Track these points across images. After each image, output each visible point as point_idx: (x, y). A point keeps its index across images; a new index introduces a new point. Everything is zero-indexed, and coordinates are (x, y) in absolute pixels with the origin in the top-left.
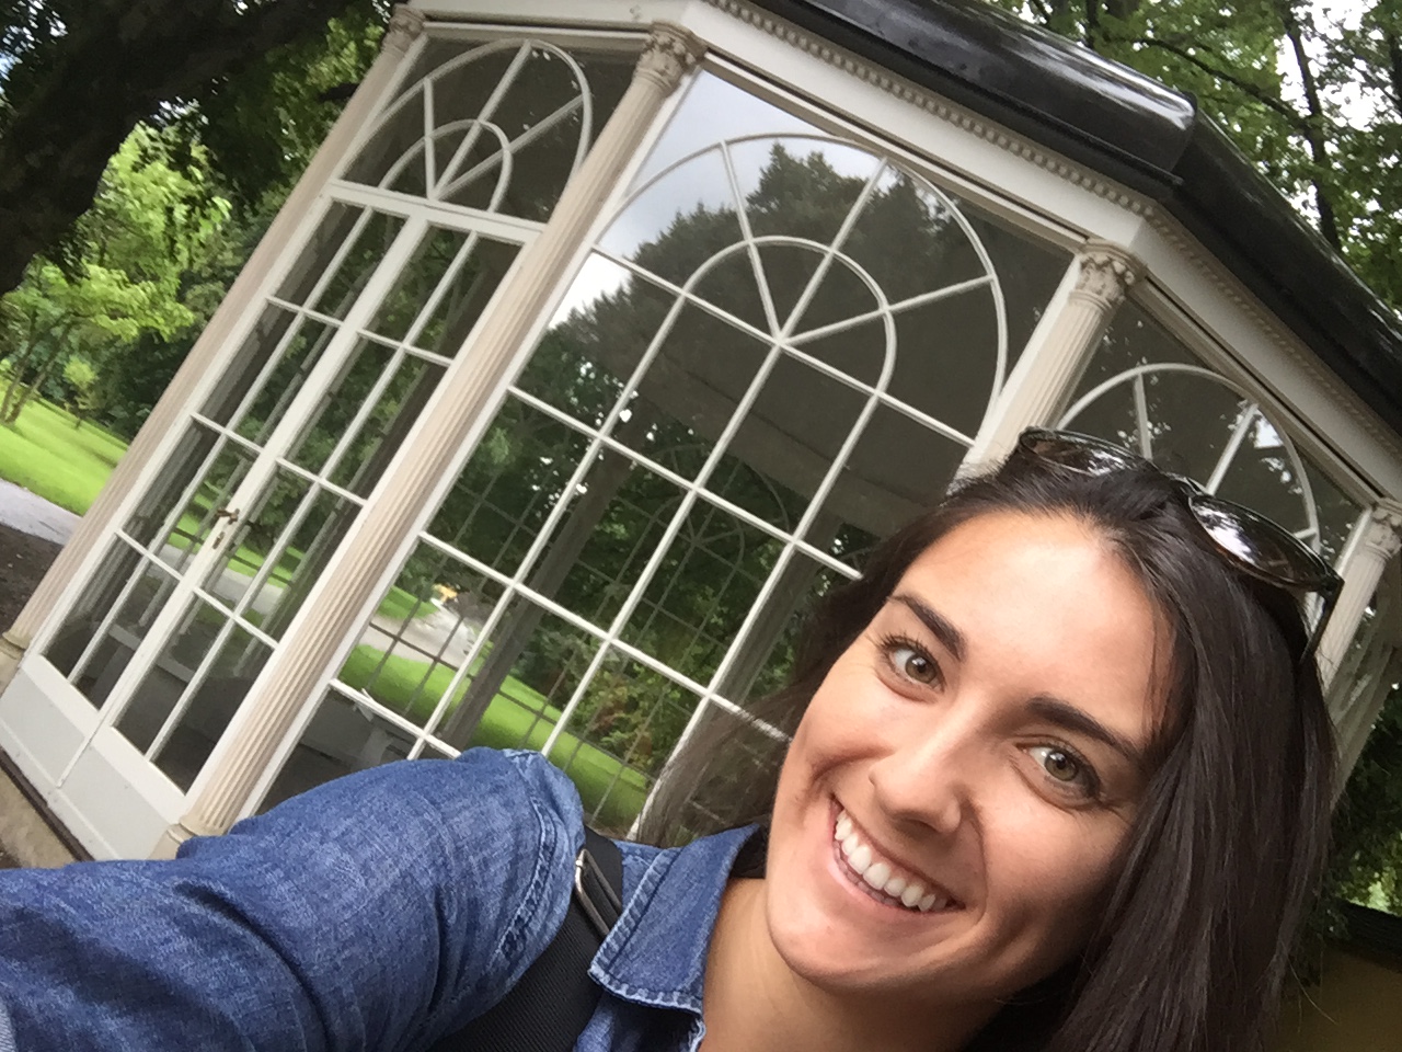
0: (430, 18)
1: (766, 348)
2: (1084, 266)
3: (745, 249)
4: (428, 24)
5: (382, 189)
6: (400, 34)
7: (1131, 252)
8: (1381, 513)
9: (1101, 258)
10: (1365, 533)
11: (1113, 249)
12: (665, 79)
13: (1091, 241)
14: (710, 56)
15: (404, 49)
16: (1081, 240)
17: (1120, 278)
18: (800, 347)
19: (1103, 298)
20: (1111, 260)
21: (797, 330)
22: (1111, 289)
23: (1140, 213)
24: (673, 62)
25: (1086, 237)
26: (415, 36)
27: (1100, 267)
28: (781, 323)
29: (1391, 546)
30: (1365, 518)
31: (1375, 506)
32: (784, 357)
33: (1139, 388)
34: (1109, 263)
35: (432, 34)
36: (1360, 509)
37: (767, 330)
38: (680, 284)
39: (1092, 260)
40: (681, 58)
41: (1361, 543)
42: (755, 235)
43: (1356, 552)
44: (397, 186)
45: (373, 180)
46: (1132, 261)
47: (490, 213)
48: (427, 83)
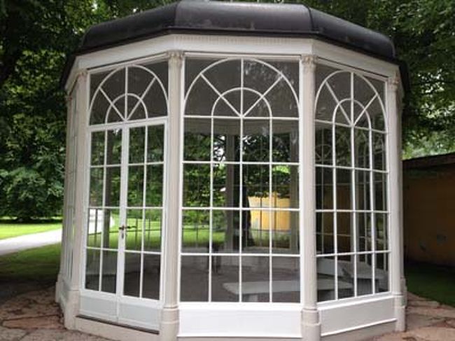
0: (88, 69)
1: (239, 121)
2: (303, 63)
3: (221, 99)
4: (88, 71)
5: (106, 123)
6: (82, 77)
7: (313, 54)
8: (389, 82)
9: (307, 59)
11: (309, 56)
12: (178, 65)
13: (302, 56)
14: (186, 53)
15: (85, 81)
16: (299, 57)
17: (313, 62)
18: (247, 116)
19: (312, 69)
21: (244, 113)
22: (313, 66)
24: (178, 59)
26: (86, 76)
27: (307, 61)
28: (239, 112)
29: (395, 88)
30: (386, 84)
31: (387, 81)
32: (244, 121)
33: (328, 85)
34: (309, 60)
35: (91, 73)
36: (384, 82)
37: (236, 115)
38: (210, 114)
39: (304, 60)
40: (180, 58)
41: (388, 92)
42: (221, 94)
43: (388, 94)
44: (111, 121)
45: (102, 122)
46: (314, 56)
47: (147, 119)
48: (99, 88)
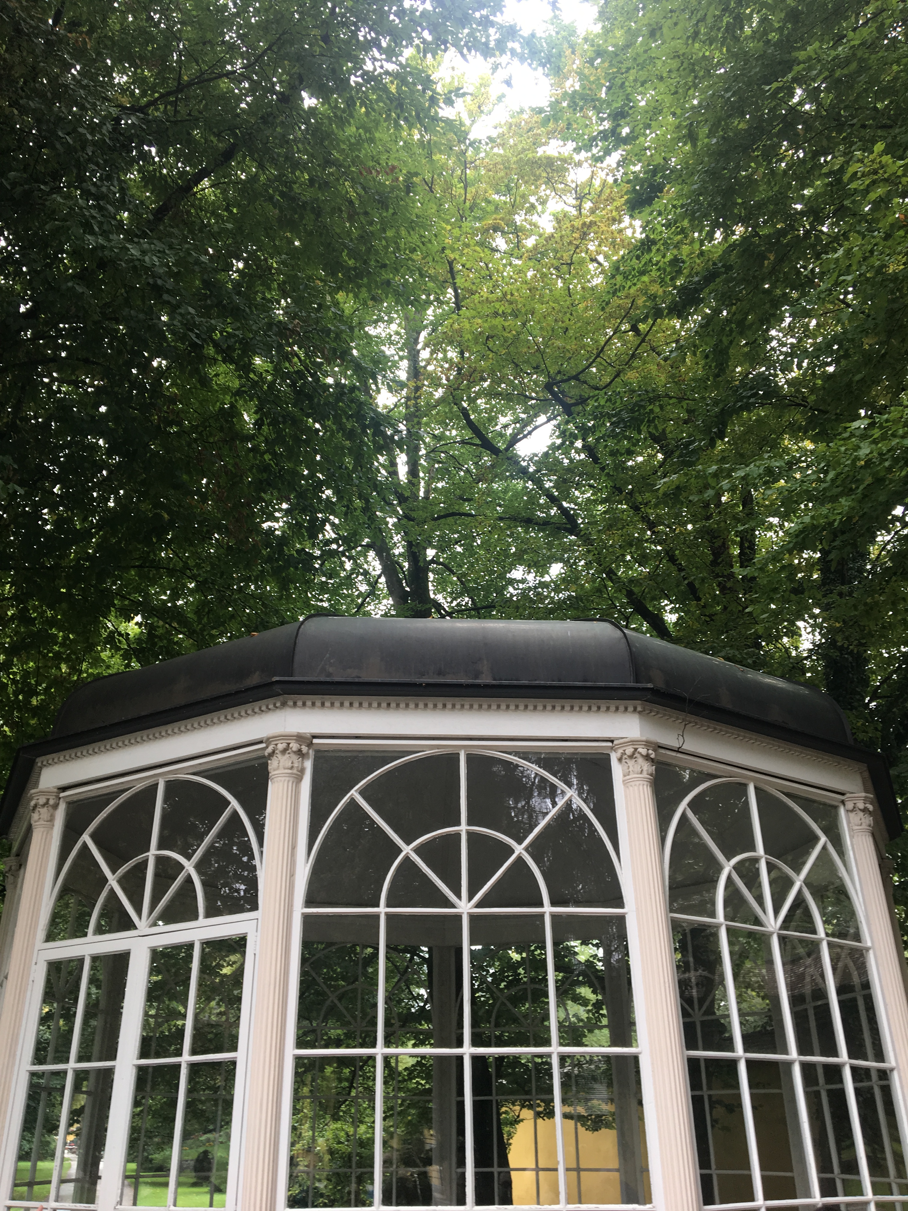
0: (64, 789)
1: (458, 918)
2: (620, 760)
3: (407, 858)
4: (62, 795)
5: (91, 937)
6: (44, 811)
7: (644, 739)
8: (850, 805)
9: (629, 750)
10: (849, 822)
11: (633, 742)
12: (295, 771)
13: (615, 742)
14: (315, 741)
15: (52, 819)
16: (610, 744)
17: (647, 757)
18: (478, 905)
19: (645, 775)
20: (636, 749)
21: (470, 898)
22: (647, 768)
23: (635, 710)
24: (294, 757)
25: (612, 741)
26: (56, 806)
27: (631, 757)
28: (459, 897)
29: (868, 822)
30: (842, 811)
31: (843, 802)
32: (473, 918)
33: (690, 814)
34: (636, 751)
35: (68, 800)
36: (836, 808)
37: (448, 904)
38: (376, 905)
39: (624, 753)
40: (299, 753)
41: (851, 830)
42: (408, 843)
43: (852, 837)
44: (103, 928)
45: (80, 931)
46: (648, 744)
47: (202, 920)
48: (86, 838)
